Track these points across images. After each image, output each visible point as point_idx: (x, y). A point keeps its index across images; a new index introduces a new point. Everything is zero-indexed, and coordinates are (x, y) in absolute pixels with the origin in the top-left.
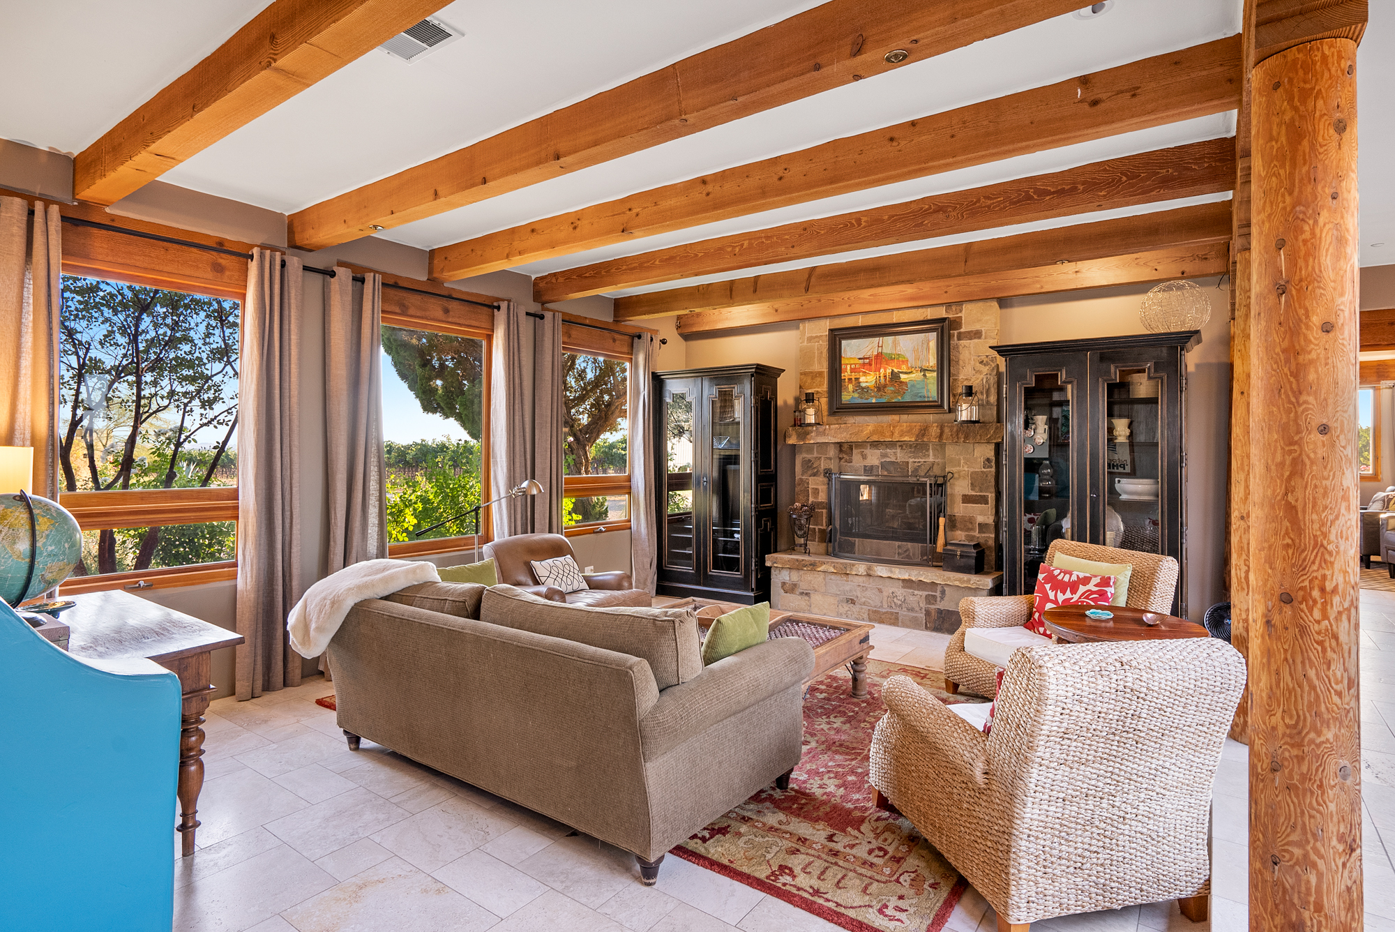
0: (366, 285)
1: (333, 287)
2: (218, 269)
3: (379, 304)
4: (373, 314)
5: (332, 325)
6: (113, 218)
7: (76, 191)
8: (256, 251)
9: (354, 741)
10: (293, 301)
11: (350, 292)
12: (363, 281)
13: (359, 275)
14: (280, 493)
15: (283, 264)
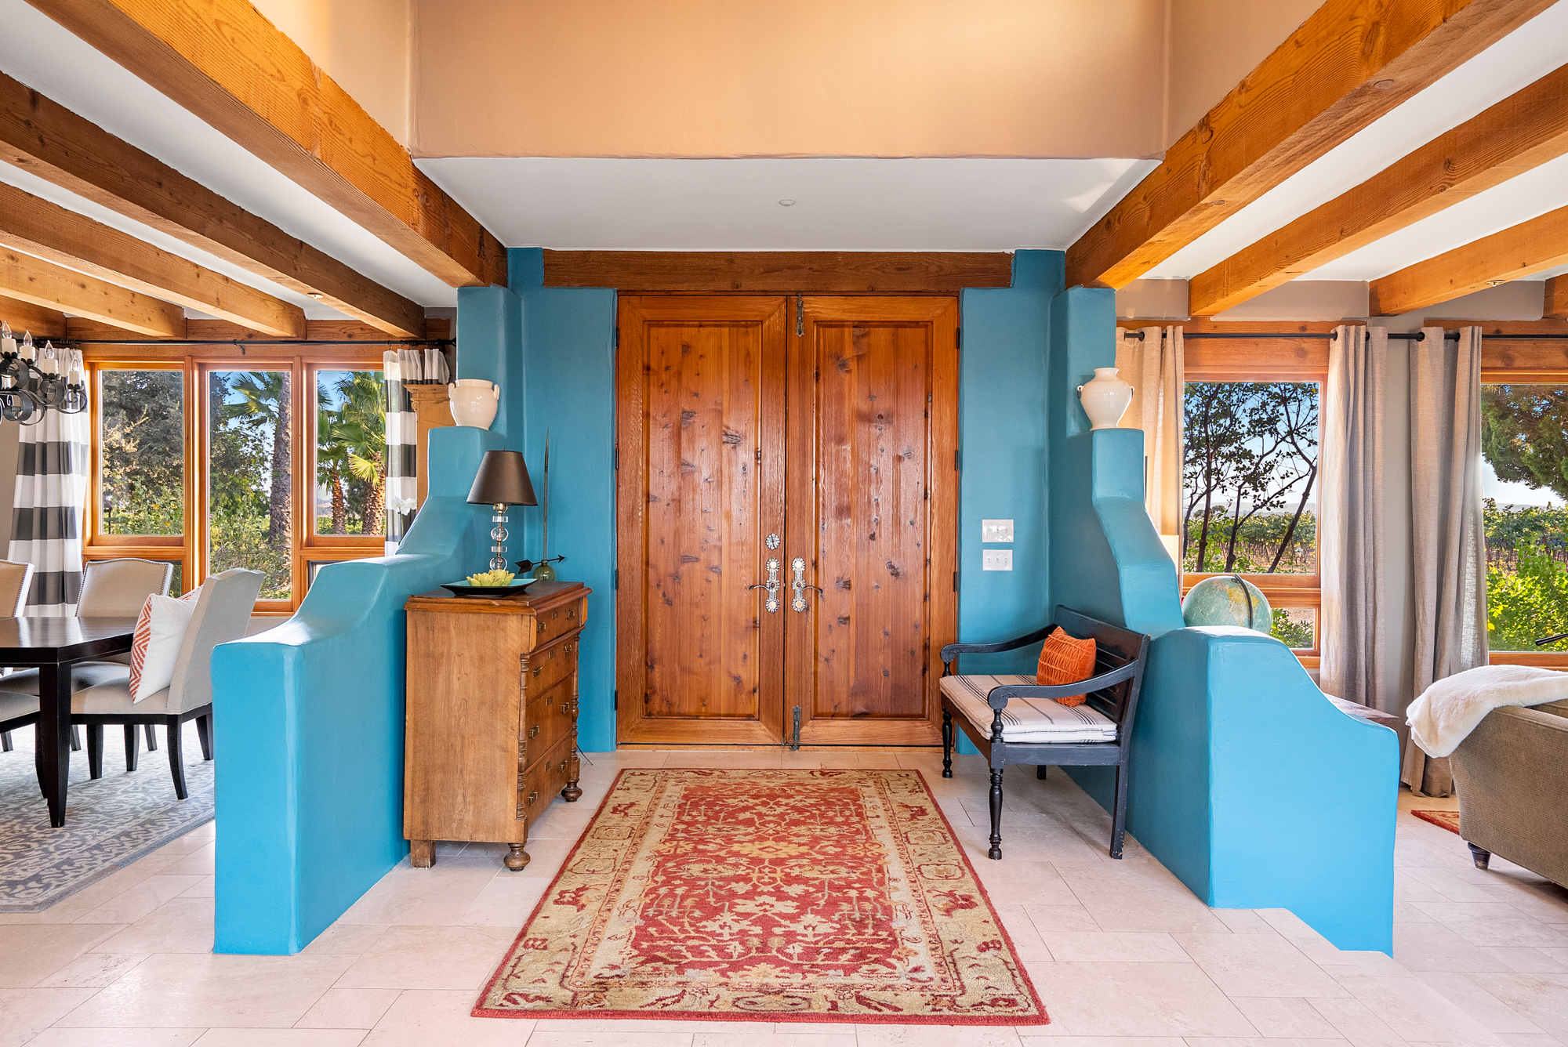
0: (1461, 343)
1: (1420, 351)
2: (1301, 353)
3: (1478, 362)
4: (1471, 375)
5: (1420, 395)
6: (1216, 325)
7: (1192, 309)
8: (1340, 330)
9: (1482, 857)
10: (1377, 376)
11: (1442, 354)
12: (1457, 337)
13: (1451, 332)
14: (1363, 583)
15: (1368, 337)
